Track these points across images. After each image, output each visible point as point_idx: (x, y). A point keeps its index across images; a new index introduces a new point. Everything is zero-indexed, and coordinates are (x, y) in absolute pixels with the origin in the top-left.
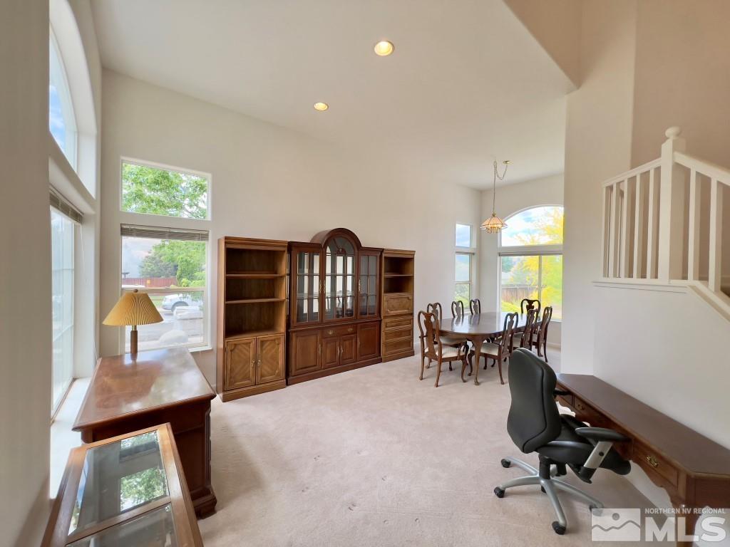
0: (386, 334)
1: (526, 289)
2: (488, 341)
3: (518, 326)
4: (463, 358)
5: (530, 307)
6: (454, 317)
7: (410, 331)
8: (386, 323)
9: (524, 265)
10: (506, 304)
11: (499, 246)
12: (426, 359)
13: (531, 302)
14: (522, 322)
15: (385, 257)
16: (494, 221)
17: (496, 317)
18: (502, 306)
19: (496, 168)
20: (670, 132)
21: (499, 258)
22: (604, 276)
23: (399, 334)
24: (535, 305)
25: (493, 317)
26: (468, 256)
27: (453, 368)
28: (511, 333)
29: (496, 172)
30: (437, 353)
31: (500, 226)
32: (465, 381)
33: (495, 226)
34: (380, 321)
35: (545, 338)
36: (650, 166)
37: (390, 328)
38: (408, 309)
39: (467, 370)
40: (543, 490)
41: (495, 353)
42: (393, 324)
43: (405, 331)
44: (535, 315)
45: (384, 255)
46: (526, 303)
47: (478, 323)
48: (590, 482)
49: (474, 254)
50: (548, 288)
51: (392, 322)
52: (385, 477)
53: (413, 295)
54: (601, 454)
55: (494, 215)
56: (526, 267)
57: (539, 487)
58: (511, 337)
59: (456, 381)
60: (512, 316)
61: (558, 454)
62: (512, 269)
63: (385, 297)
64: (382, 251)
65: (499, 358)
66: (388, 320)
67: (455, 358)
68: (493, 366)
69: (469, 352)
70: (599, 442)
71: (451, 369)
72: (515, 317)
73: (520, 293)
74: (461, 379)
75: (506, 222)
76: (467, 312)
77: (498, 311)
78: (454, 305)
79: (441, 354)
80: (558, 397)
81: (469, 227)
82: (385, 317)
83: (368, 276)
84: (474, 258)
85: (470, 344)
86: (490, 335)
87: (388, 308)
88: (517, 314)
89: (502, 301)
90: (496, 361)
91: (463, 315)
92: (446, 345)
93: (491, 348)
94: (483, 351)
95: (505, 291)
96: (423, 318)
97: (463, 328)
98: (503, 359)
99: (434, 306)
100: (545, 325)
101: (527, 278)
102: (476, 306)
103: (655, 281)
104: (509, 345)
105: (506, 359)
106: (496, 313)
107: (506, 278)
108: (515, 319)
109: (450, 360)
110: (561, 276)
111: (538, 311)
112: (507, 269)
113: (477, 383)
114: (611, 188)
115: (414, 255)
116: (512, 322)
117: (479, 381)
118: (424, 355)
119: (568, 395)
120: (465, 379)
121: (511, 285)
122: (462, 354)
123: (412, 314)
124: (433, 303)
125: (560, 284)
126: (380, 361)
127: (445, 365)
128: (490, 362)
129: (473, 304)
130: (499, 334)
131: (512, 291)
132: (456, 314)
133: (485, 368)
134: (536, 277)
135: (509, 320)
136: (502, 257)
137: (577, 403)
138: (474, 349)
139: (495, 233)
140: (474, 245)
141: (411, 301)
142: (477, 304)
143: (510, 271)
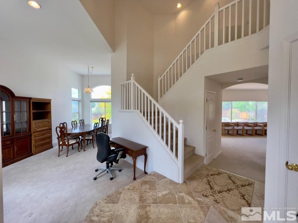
0: (35, 141)
1: (101, 114)
2: (88, 134)
3: (99, 127)
4: (78, 143)
5: (102, 120)
6: (73, 127)
7: (50, 137)
8: (35, 135)
9: (100, 105)
10: (93, 120)
11: (90, 98)
12: (61, 147)
13: (102, 119)
14: (100, 126)
15: (33, 102)
16: (89, 89)
17: (90, 125)
18: (92, 121)
19: (89, 69)
20: (132, 74)
21: (91, 103)
22: (121, 109)
23: (44, 139)
24: (104, 119)
25: (89, 125)
26: (77, 102)
27: (74, 148)
28: (96, 130)
29: (89, 70)
30: (67, 143)
31: (91, 91)
32: (79, 151)
33: (89, 91)
34: (31, 135)
35: (107, 130)
36: (129, 82)
37: (38, 137)
38: (48, 127)
39: (80, 147)
40: (108, 172)
41: (91, 138)
42: (40, 135)
43: (47, 137)
44: (104, 123)
45: (31, 101)
46: (101, 119)
47: (84, 128)
48: (118, 163)
49: (80, 101)
50: (108, 113)
51: (39, 134)
52: (47, 197)
53: (51, 120)
54: (120, 155)
55: (88, 87)
56: (100, 106)
57: (106, 172)
58: (96, 132)
59: (75, 152)
60: (96, 124)
61: (111, 159)
62: (95, 107)
63: (33, 122)
64: (30, 99)
65: (92, 139)
66: (35, 134)
67: (75, 143)
68: (90, 143)
69: (81, 140)
70: (120, 152)
71: (73, 148)
72: (98, 124)
73: (99, 115)
74: (78, 151)
75: (93, 90)
76: (79, 125)
77: (91, 123)
78: (73, 122)
79: (68, 143)
80: (111, 145)
81: (78, 90)
82: (34, 132)
83: (21, 112)
84: (80, 103)
85: (80, 137)
86: (89, 132)
87: (36, 127)
88: (98, 123)
89: (92, 119)
90: (92, 141)
91: (77, 126)
92: (71, 139)
93: (90, 136)
94: (86, 138)
95: (93, 116)
96: (58, 129)
97: (77, 131)
98: (94, 140)
99: (63, 124)
100: (107, 126)
101: (101, 110)
102: (82, 122)
103: (128, 110)
104: (96, 134)
105: (95, 139)
106: (90, 124)
107: (93, 110)
108: (97, 125)
109: (72, 145)
110: (111, 109)
111: (105, 121)
112: (93, 107)
113: (85, 151)
114: (122, 85)
115: (50, 101)
116: (96, 126)
117: (85, 149)
118: (59, 145)
119: (113, 144)
120: (79, 150)
121: (95, 113)
122: (78, 141)
123: (51, 129)
124: (62, 122)
125: (111, 112)
126: (32, 155)
127: (70, 147)
128: (89, 142)
129: (81, 121)
130: (92, 131)
131: (96, 115)
132: (74, 126)
133: (87, 145)
134: (104, 110)
135: (95, 125)
136: (92, 103)
137: (116, 145)
138: (83, 138)
139: (89, 93)
140: (80, 98)
141: (50, 123)
142: (83, 121)
143: (94, 107)
